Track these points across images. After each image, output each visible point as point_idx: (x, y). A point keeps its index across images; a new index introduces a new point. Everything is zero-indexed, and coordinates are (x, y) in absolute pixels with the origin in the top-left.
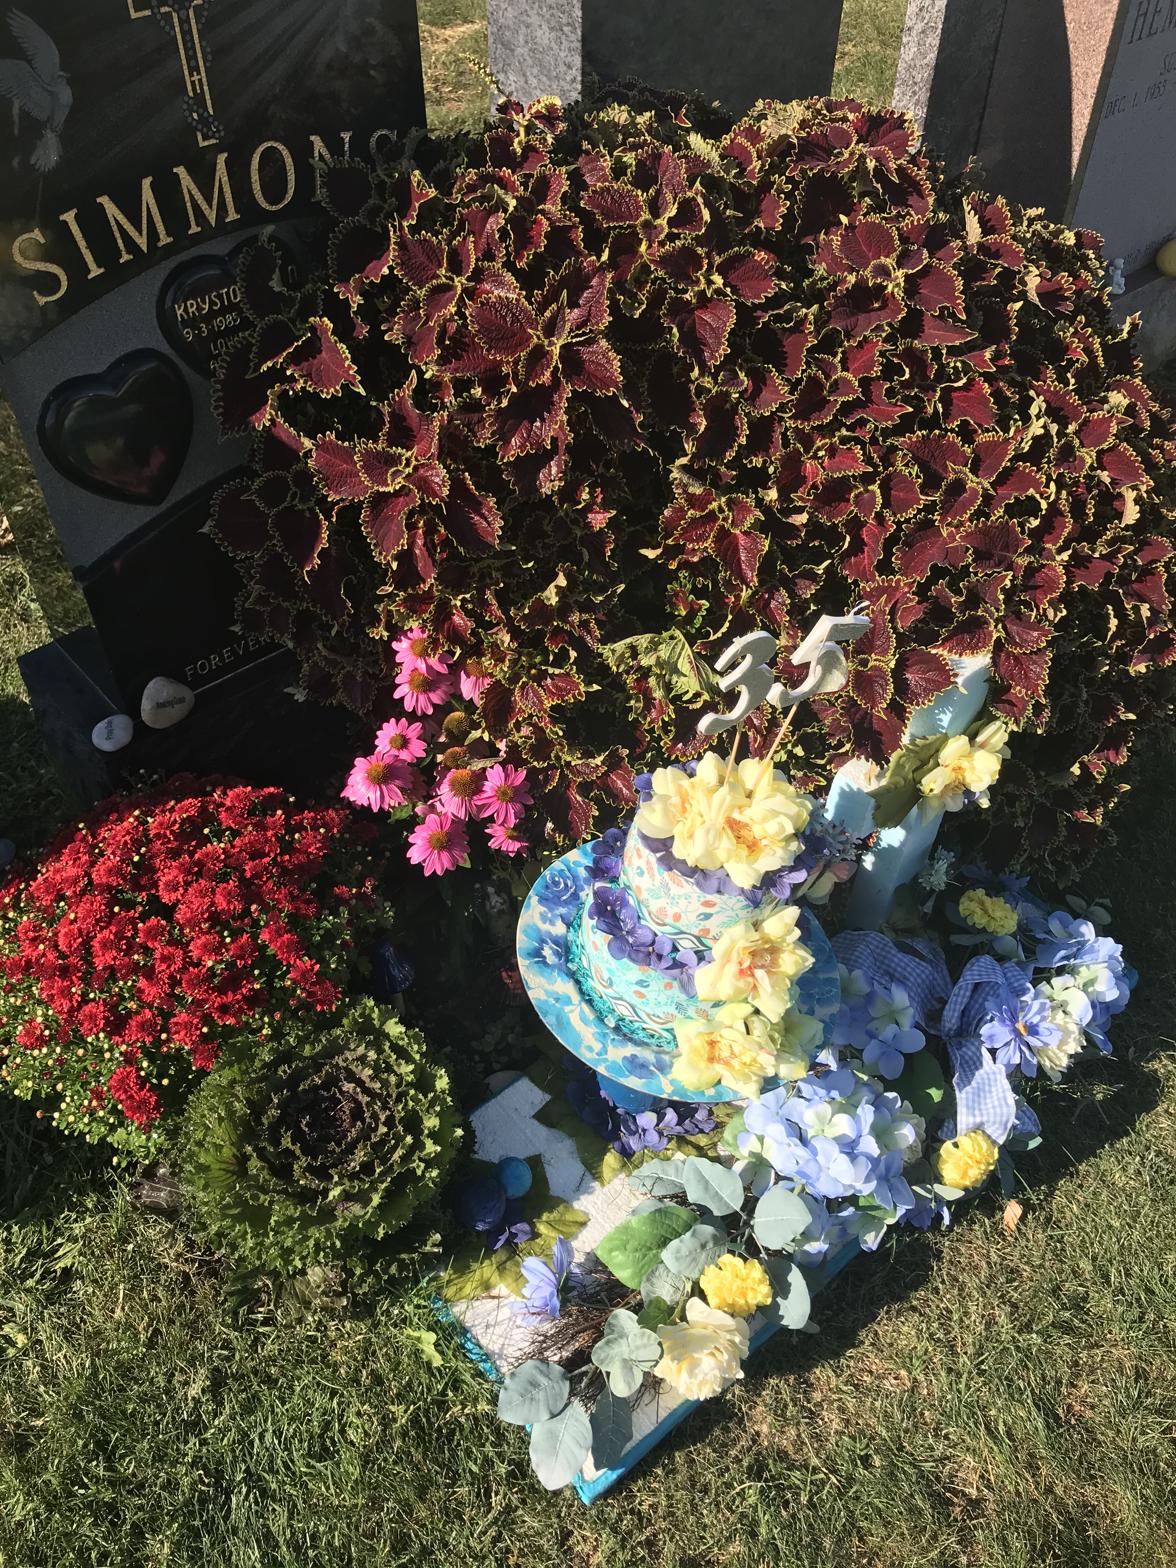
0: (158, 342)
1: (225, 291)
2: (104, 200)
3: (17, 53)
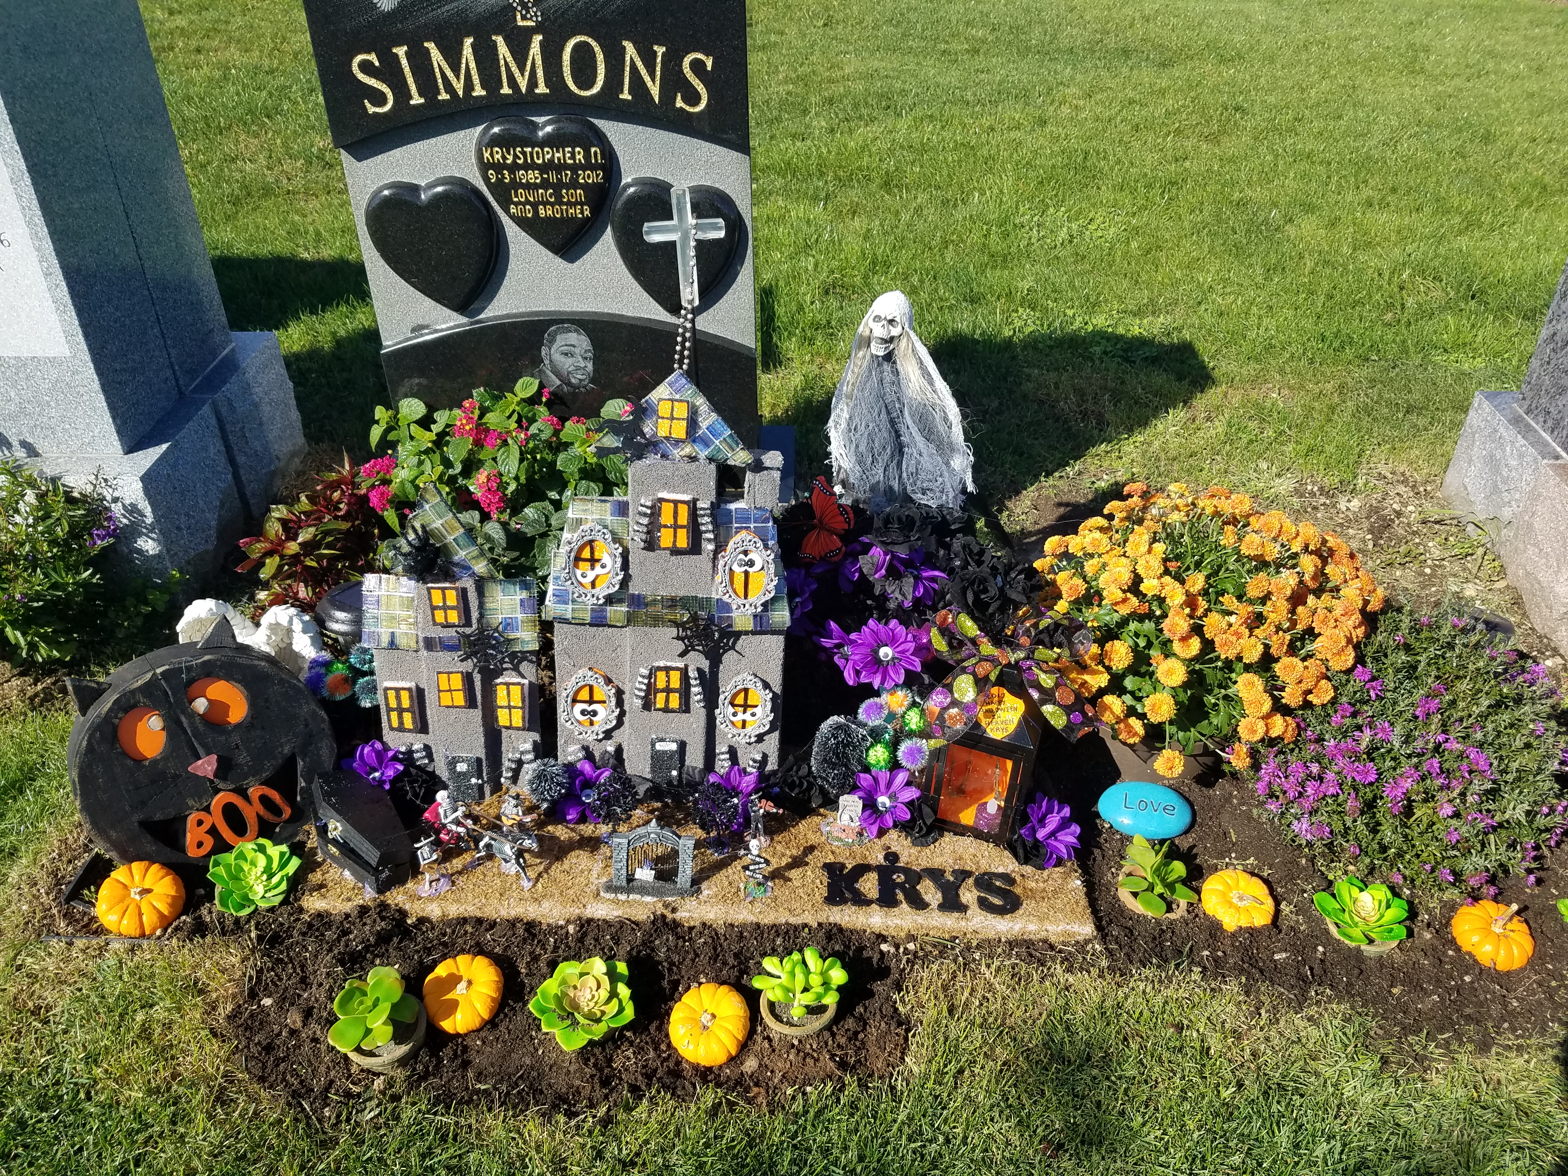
0: (477, 179)
1: (529, 150)
2: (430, 46)
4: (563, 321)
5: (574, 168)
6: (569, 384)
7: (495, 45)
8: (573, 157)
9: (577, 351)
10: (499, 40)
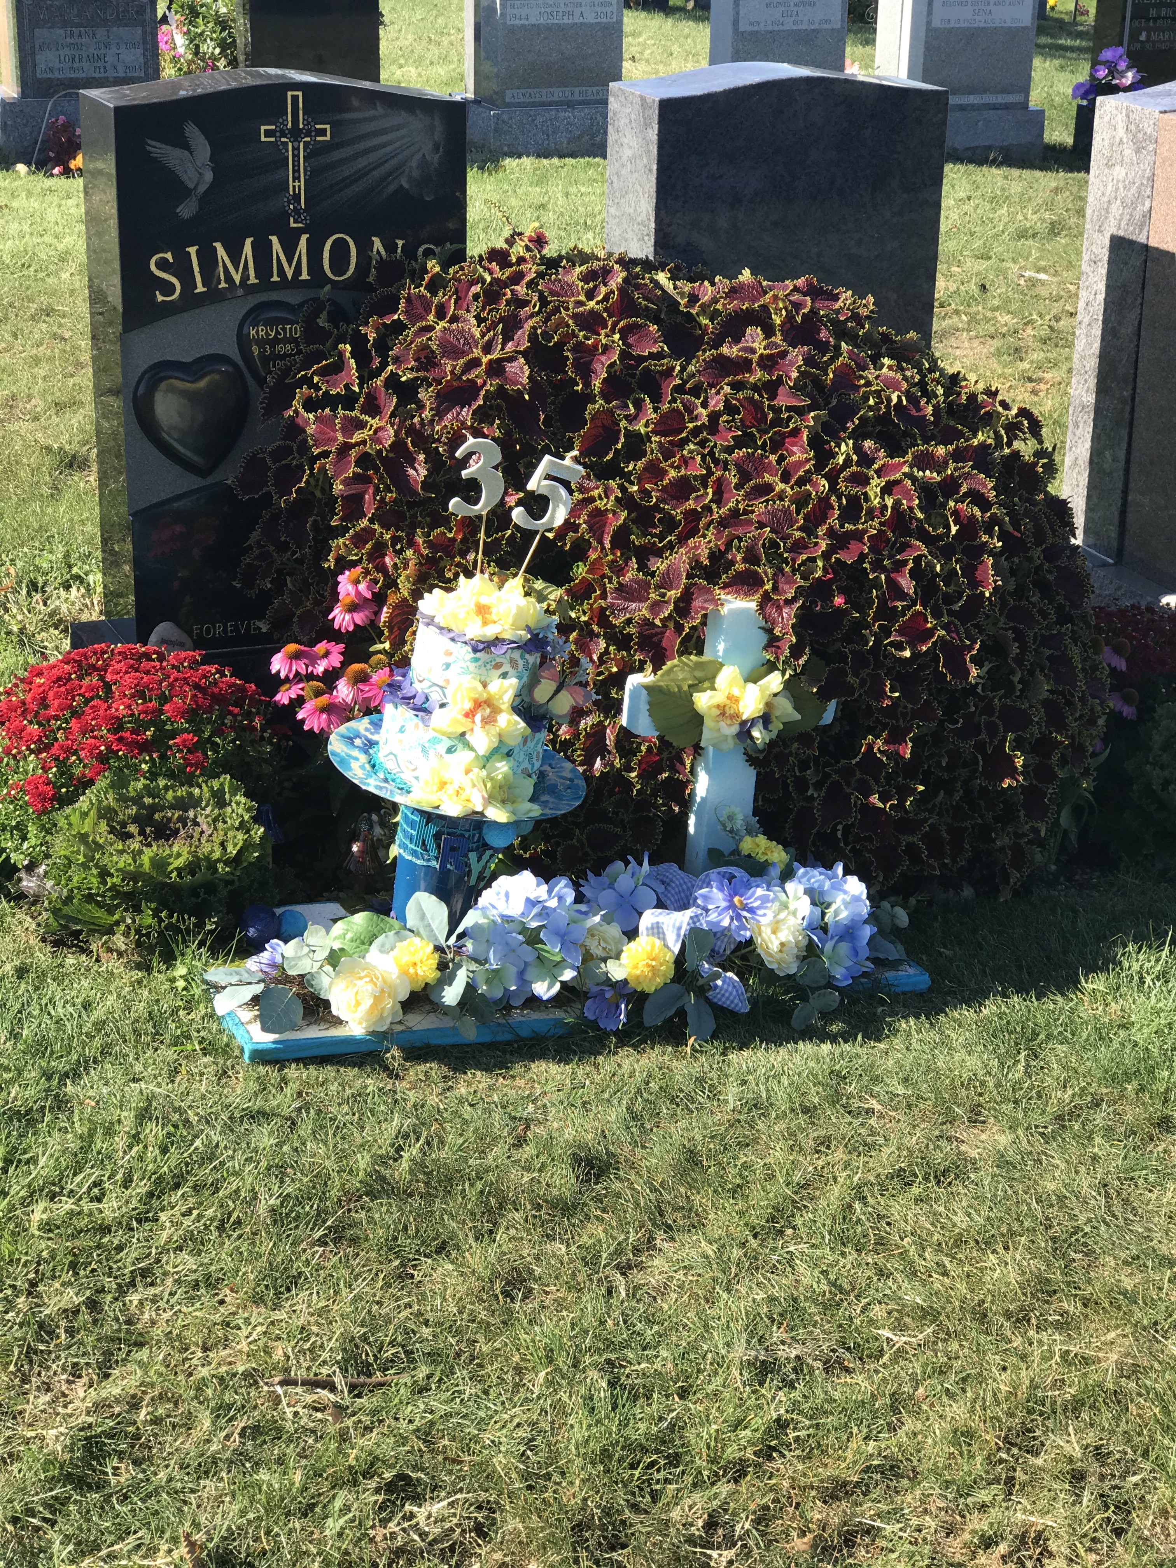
0: (233, 353)
1: (288, 327)
2: (218, 245)
3: (185, 145)
7: (270, 243)
10: (274, 239)
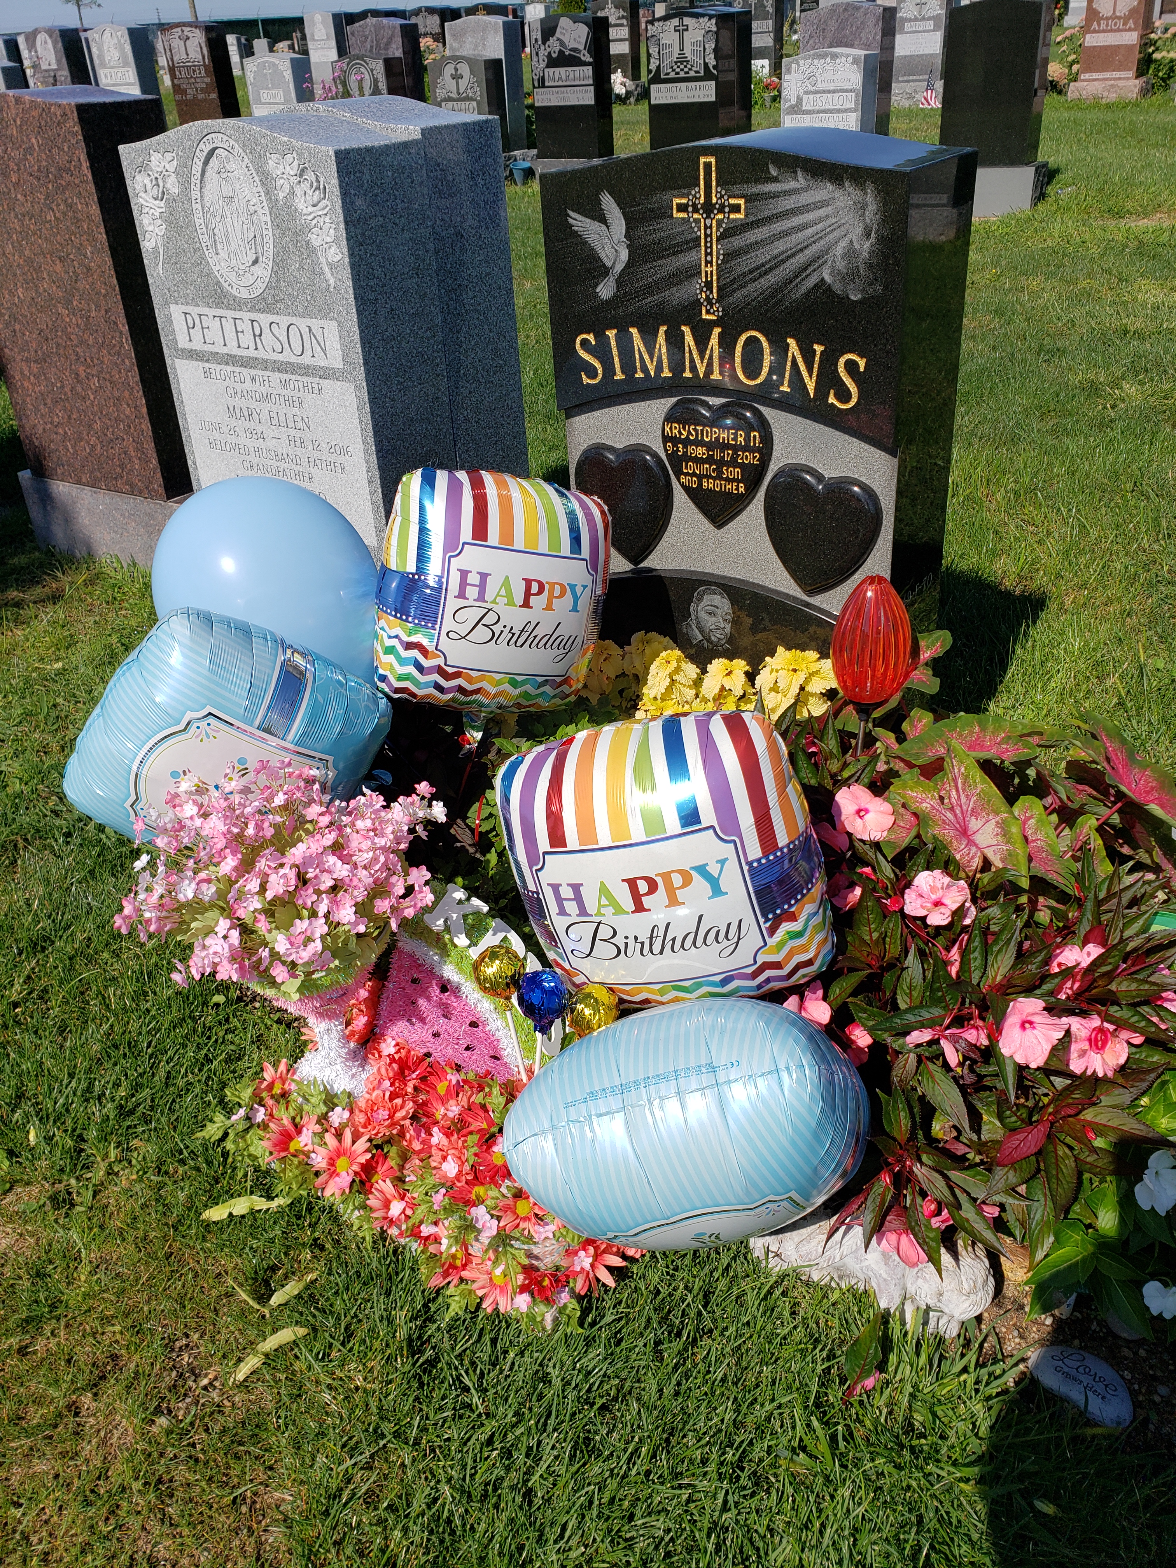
1: (699, 428)
2: (634, 331)
3: (602, 219)
4: (710, 583)
5: (736, 448)
6: (709, 640)
7: (683, 334)
8: (735, 439)
9: (719, 612)
10: (687, 331)
